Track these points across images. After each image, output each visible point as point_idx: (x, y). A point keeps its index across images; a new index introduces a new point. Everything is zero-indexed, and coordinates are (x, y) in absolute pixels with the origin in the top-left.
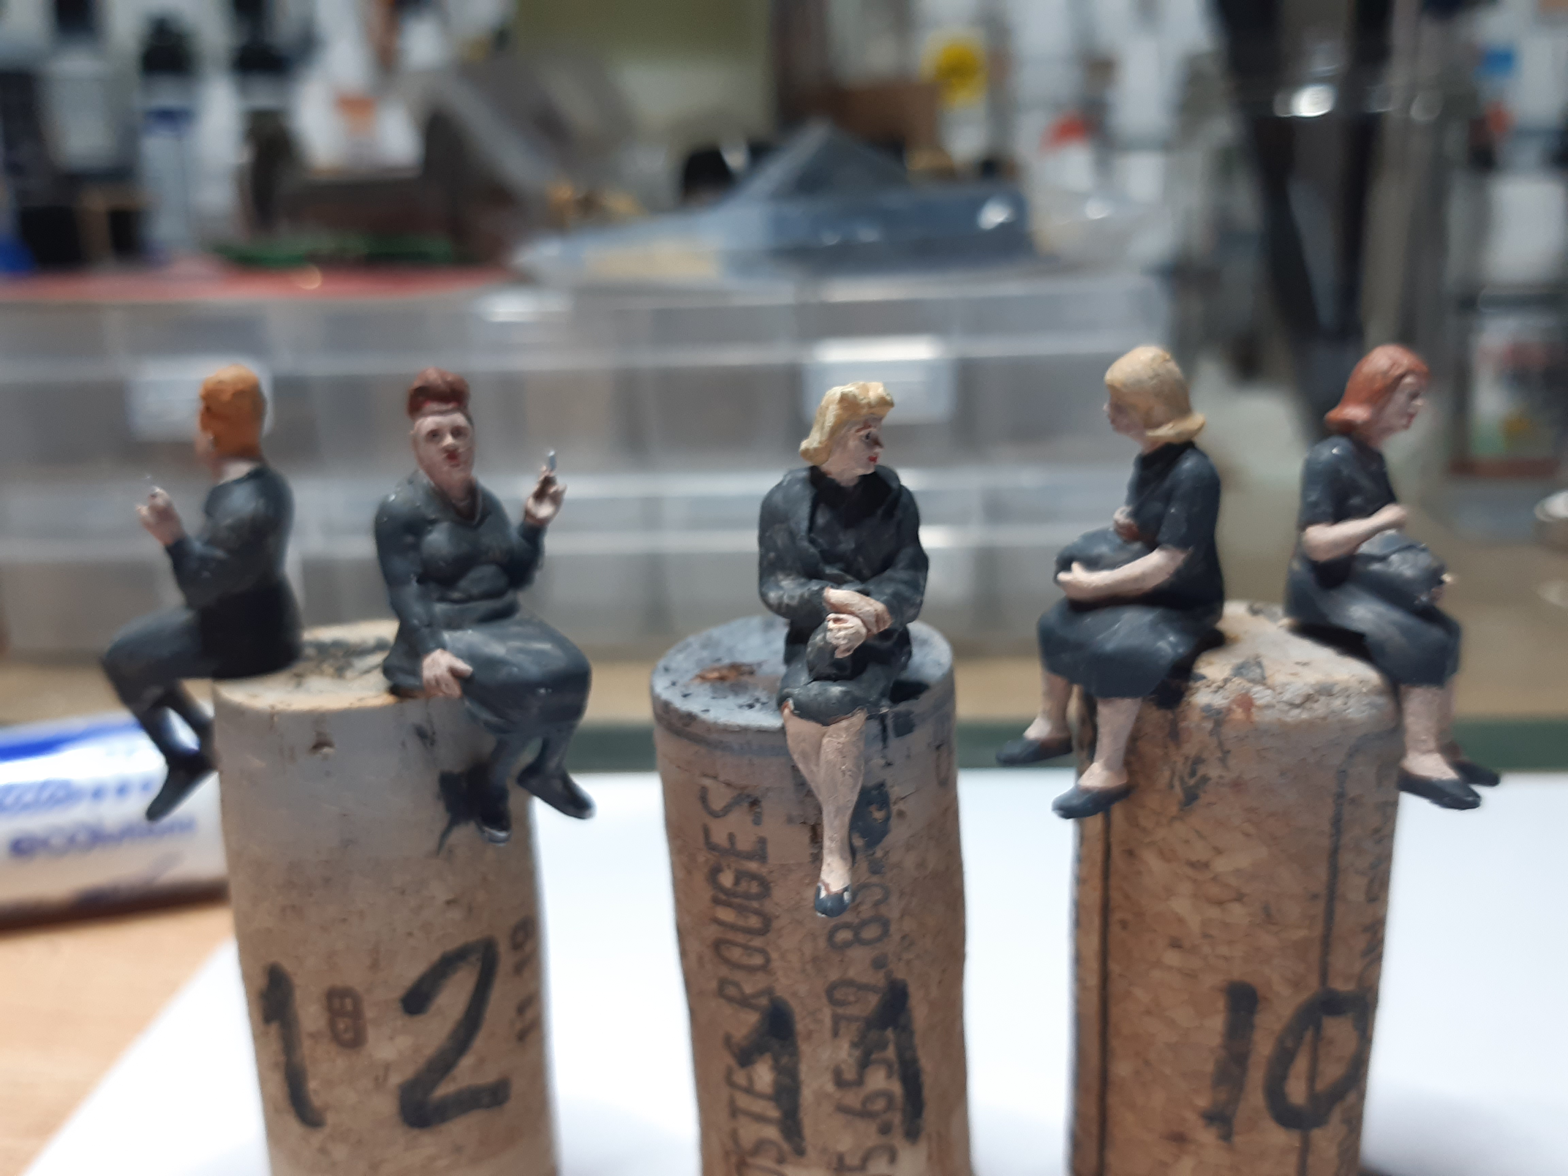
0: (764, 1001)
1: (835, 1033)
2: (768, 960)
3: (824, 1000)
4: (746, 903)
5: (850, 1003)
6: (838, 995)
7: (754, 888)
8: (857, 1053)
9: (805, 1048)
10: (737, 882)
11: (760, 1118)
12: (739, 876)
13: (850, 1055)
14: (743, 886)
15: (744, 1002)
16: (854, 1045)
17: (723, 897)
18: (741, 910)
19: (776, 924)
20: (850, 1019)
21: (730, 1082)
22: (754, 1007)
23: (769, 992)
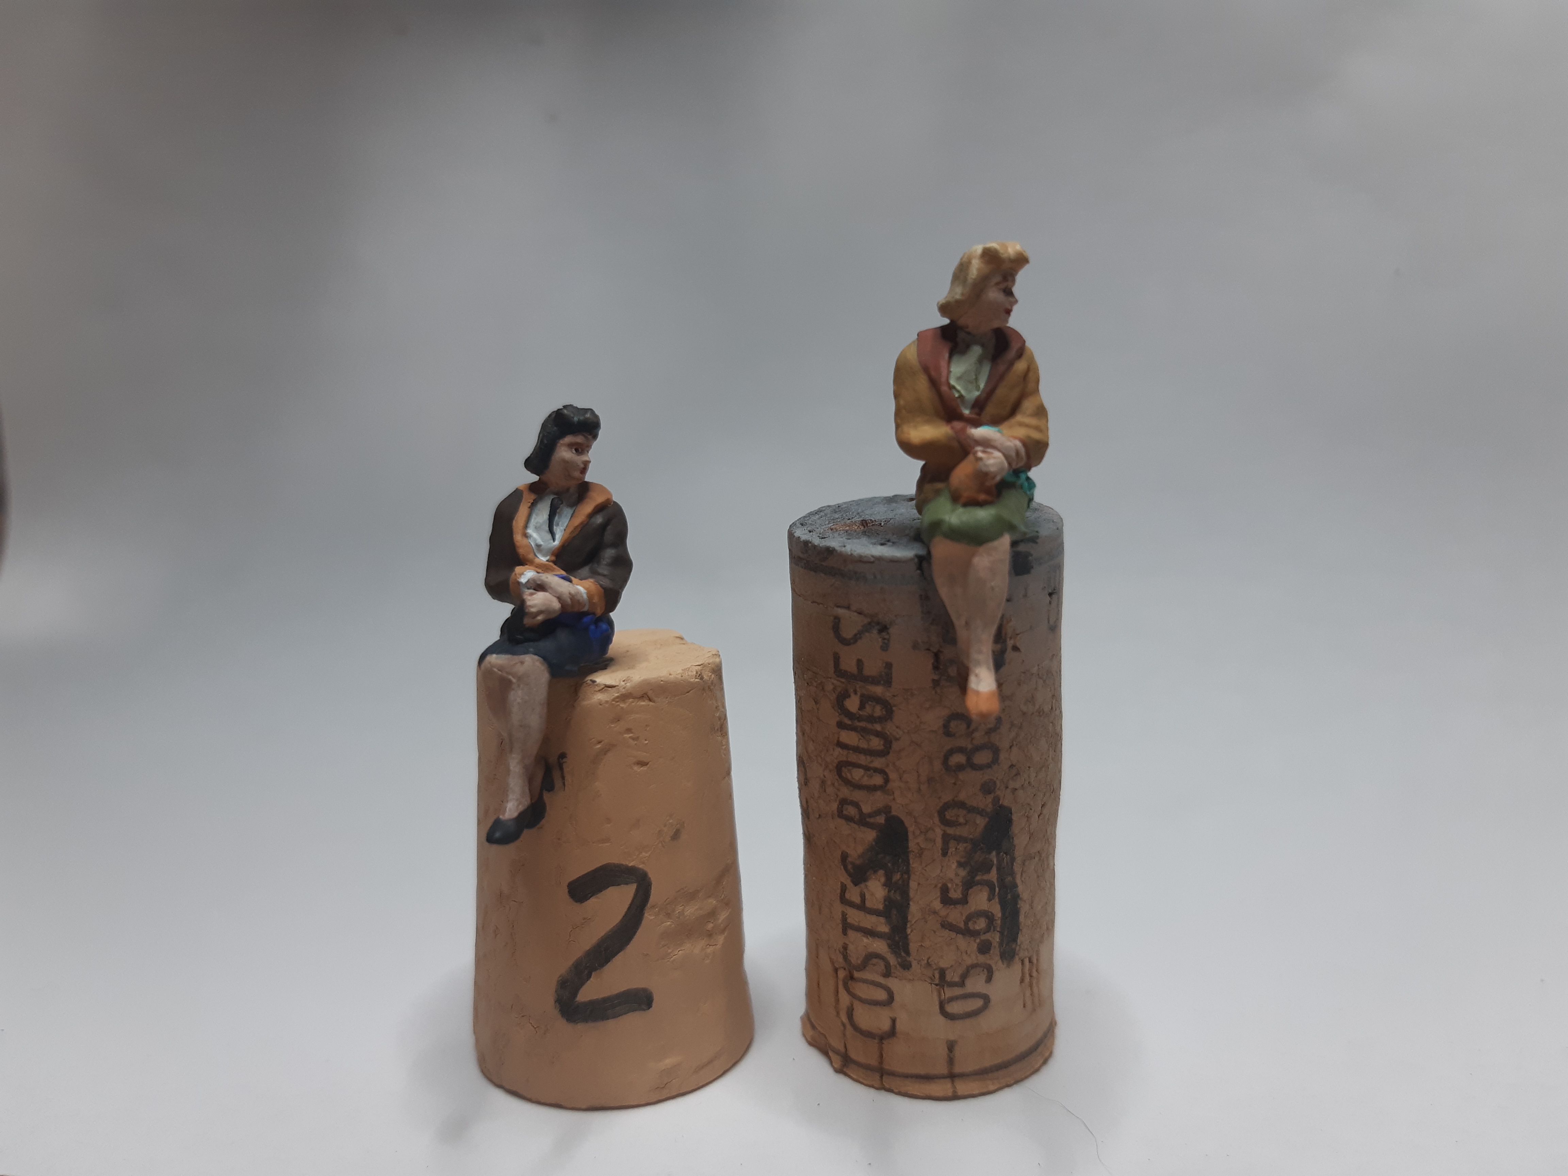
0: (881, 819)
1: (945, 853)
2: (887, 780)
3: (936, 820)
4: (869, 726)
5: (960, 824)
6: (949, 815)
7: (878, 711)
8: (963, 873)
9: (915, 864)
10: (862, 707)
11: (870, 933)
12: (865, 700)
13: (957, 875)
14: (868, 709)
15: (863, 821)
16: (960, 865)
17: (847, 721)
18: (864, 732)
19: (895, 746)
20: (959, 839)
21: (843, 900)
22: (871, 826)
23: (887, 810)
